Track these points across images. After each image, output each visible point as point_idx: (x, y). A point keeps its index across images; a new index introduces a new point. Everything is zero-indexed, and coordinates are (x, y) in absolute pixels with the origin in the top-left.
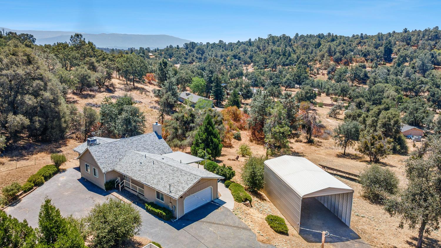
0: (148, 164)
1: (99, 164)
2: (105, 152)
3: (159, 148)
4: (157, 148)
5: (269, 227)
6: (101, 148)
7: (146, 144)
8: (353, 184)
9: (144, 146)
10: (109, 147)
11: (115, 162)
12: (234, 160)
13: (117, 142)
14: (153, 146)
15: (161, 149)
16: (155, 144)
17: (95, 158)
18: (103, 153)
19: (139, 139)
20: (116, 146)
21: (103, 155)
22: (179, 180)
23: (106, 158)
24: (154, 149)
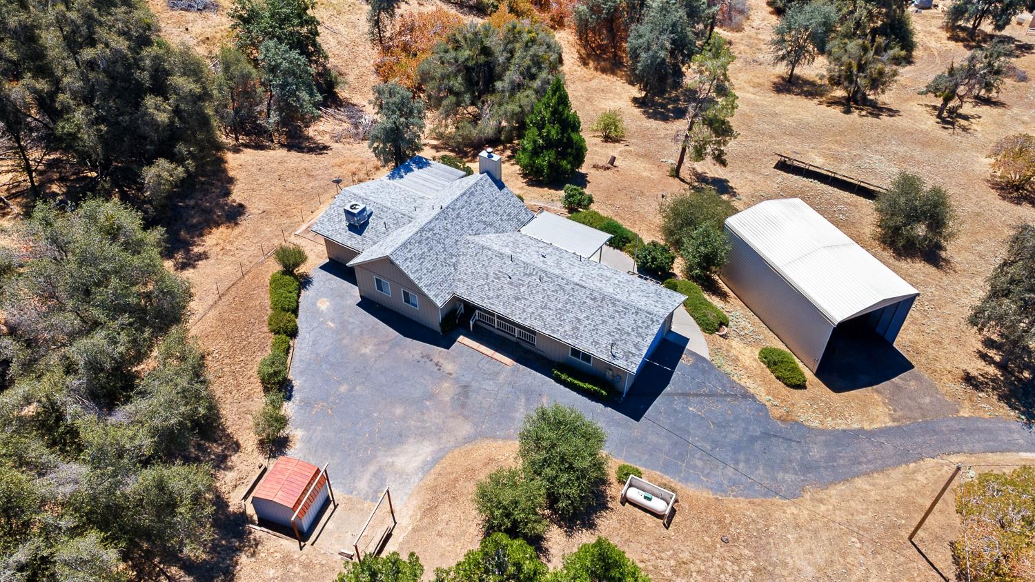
0: (527, 280)
1: (425, 290)
2: (422, 257)
3: (509, 215)
4: (505, 217)
5: (773, 376)
6: (411, 249)
7: (483, 211)
8: (849, 201)
9: (482, 217)
10: (425, 242)
11: (449, 275)
12: (608, 168)
13: (433, 224)
14: (497, 214)
15: (513, 215)
16: (499, 206)
17: (412, 277)
18: (419, 259)
19: (466, 202)
20: (435, 234)
21: (421, 264)
22: (619, 325)
23: (431, 272)
24: (501, 220)
